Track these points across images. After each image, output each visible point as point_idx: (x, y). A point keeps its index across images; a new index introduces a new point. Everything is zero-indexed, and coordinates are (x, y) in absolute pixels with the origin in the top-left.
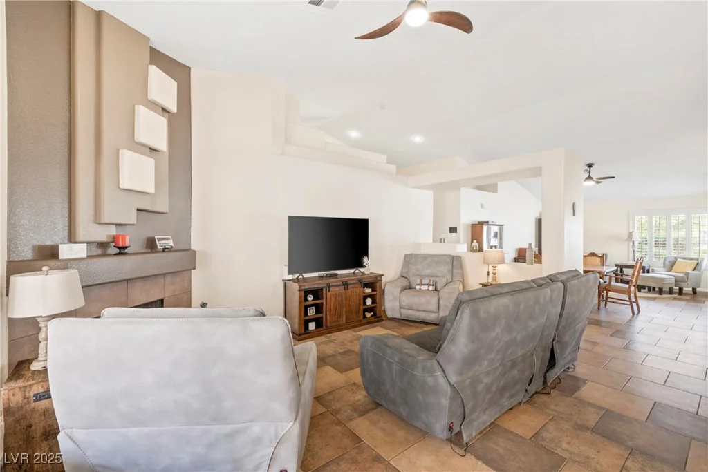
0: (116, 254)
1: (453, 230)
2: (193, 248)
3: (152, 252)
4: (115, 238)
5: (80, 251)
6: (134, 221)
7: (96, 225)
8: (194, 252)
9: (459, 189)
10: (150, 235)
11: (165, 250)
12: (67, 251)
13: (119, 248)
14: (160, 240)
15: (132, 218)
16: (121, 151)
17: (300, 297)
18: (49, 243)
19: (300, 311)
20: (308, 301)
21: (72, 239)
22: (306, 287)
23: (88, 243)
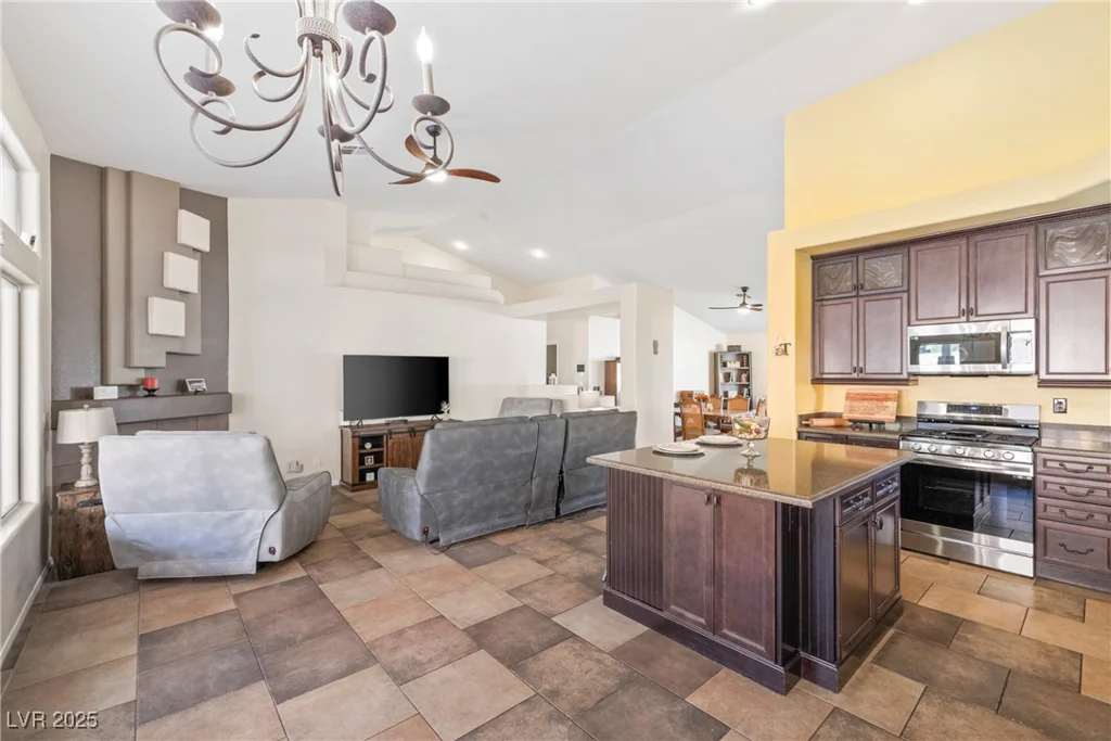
0: (146, 396)
1: (581, 368)
2: (230, 391)
3: (182, 395)
4: (144, 382)
5: (111, 393)
6: (163, 364)
7: (126, 370)
8: (231, 395)
9: (587, 318)
10: (181, 378)
11: (196, 392)
12: (101, 393)
13: (149, 391)
14: (191, 382)
15: (162, 362)
16: (150, 299)
17: (353, 444)
18: (84, 385)
19: (354, 459)
20: (364, 448)
21: (104, 382)
22: (362, 433)
23: (119, 386)
